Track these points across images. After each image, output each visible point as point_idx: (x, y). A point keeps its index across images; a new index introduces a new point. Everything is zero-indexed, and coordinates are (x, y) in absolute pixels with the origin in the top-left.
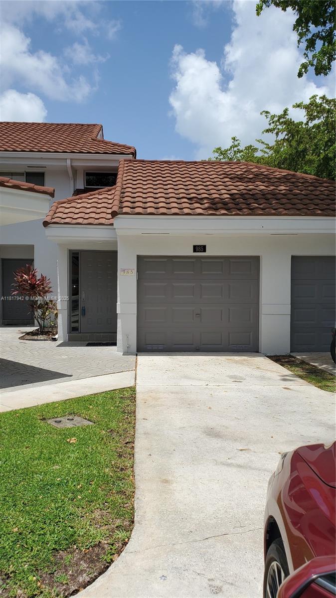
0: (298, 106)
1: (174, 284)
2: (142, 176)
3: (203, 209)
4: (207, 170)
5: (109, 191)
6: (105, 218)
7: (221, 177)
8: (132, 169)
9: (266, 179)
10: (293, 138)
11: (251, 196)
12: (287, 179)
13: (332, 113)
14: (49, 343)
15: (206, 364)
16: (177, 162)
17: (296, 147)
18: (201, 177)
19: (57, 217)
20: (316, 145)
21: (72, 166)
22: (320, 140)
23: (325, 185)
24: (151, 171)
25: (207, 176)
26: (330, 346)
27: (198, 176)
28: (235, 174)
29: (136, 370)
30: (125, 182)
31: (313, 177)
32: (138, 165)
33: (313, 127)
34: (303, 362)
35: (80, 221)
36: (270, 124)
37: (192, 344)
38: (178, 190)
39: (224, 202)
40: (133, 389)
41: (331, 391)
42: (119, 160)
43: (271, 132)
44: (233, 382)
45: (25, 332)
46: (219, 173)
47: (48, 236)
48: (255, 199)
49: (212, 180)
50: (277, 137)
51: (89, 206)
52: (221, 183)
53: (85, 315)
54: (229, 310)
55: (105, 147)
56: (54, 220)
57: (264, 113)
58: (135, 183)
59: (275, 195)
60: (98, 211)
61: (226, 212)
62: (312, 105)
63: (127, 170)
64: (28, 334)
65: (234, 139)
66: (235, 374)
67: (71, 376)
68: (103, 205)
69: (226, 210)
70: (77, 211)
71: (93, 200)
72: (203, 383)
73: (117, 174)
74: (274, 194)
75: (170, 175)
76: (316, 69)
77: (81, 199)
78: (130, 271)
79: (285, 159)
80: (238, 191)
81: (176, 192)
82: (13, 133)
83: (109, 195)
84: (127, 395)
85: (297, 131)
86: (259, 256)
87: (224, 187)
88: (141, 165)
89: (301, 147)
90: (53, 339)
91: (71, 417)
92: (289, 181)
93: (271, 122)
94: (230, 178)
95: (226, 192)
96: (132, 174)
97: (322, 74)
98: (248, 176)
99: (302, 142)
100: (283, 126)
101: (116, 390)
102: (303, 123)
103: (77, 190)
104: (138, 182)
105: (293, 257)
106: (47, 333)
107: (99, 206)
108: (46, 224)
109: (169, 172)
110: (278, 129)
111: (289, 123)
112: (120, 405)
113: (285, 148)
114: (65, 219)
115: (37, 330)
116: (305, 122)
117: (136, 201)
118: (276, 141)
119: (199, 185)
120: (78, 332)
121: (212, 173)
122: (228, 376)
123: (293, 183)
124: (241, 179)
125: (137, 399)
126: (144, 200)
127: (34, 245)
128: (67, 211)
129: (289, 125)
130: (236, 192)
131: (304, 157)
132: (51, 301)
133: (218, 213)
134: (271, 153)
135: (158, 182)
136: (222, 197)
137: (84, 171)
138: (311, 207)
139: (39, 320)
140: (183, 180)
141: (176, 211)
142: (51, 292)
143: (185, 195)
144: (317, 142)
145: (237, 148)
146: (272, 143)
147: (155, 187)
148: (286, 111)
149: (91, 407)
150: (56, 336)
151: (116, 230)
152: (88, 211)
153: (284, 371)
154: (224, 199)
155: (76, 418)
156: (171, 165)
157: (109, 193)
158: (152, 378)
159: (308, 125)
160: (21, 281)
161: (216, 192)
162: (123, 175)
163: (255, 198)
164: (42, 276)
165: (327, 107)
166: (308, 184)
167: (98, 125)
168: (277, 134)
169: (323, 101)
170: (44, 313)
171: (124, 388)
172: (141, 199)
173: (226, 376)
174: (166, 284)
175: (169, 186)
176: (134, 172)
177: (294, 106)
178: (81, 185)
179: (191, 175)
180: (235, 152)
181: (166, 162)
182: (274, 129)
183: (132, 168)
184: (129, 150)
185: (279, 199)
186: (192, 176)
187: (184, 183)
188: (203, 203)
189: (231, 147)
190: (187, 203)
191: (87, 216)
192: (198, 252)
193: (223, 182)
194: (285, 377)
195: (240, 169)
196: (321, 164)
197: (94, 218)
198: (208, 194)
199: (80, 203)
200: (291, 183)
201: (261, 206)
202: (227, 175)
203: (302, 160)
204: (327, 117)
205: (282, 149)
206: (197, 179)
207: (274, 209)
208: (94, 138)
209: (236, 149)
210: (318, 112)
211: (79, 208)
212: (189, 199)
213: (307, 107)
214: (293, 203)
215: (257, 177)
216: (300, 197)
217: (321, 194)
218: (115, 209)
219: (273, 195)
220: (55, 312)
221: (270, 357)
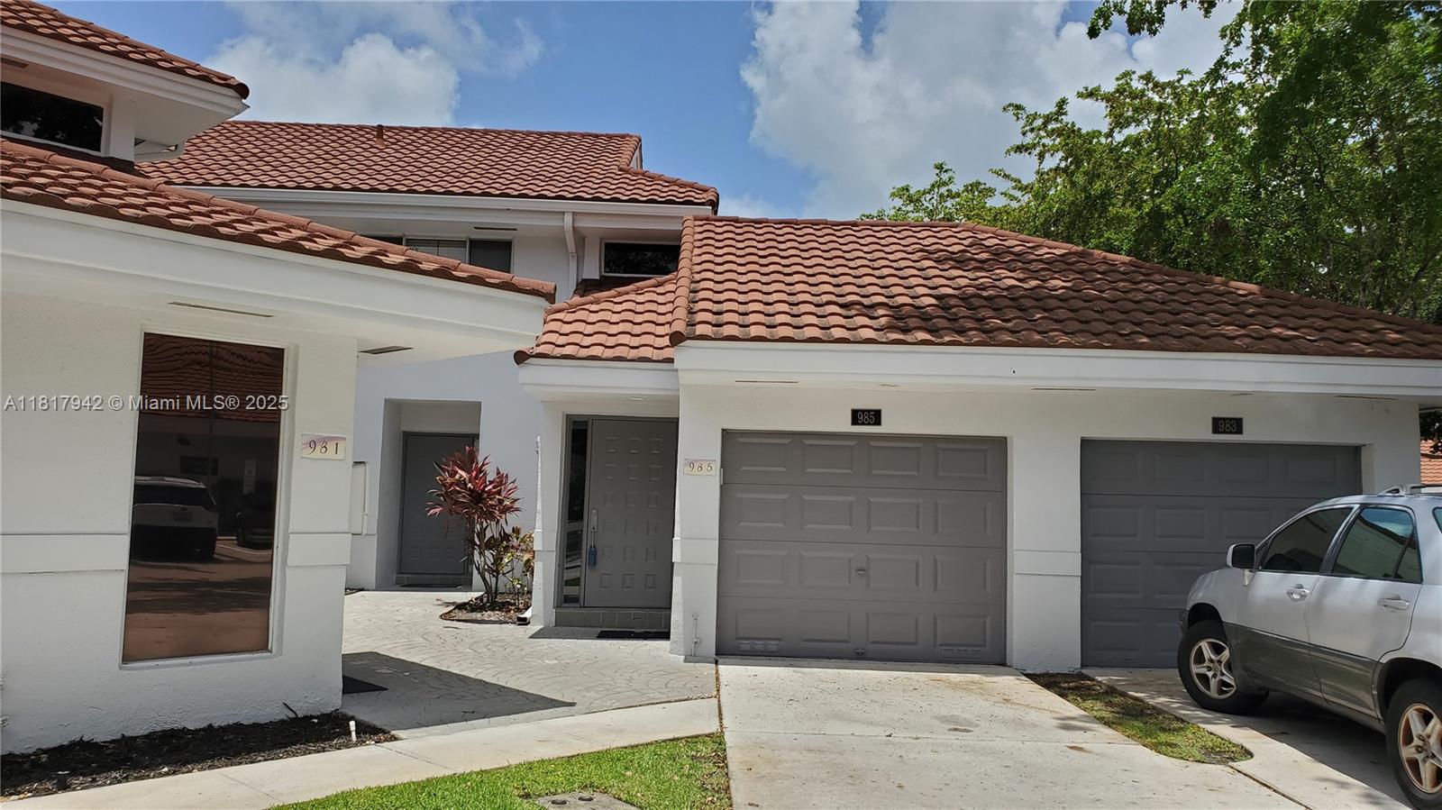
0: (1091, 94)
1: (805, 497)
2: (734, 254)
3: (875, 330)
4: (882, 242)
5: (660, 285)
6: (651, 346)
7: (914, 257)
8: (713, 239)
9: (1019, 260)
10: (1078, 167)
11: (985, 303)
12: (1067, 264)
13: (1167, 113)
14: (511, 629)
15: (883, 688)
16: (814, 223)
17: (1085, 187)
18: (869, 256)
19: (546, 343)
20: (1132, 183)
21: (574, 228)
22: (1142, 172)
23: (1157, 277)
24: (755, 243)
25: (883, 255)
26: (1176, 654)
27: (862, 254)
28: (947, 251)
29: (718, 696)
30: (698, 268)
31: (1127, 259)
32: (725, 228)
33: (1125, 144)
34: (1111, 691)
35: (597, 351)
36: (1024, 134)
37: (846, 642)
38: (816, 285)
39: (923, 313)
40: (717, 739)
41: (1182, 758)
42: (682, 217)
43: (1026, 151)
44: (950, 730)
45: (453, 604)
46: (909, 249)
47: (524, 384)
48: (994, 309)
49: (894, 265)
50: (1041, 163)
51: (615, 318)
52: (915, 272)
53: (595, 564)
54: (935, 560)
55: (649, 188)
56: (539, 350)
57: (1011, 108)
58: (719, 269)
59: (1042, 299)
60: (637, 330)
61: (928, 337)
62: (1121, 94)
63: (701, 240)
64: (461, 607)
65: (940, 167)
66: (955, 712)
67: (572, 704)
68: (647, 316)
69: (930, 331)
70: (590, 329)
71: (625, 306)
72: (881, 732)
73: (679, 247)
74: (1039, 299)
75: (798, 252)
76: (1129, 21)
77: (597, 302)
78: (705, 465)
79: (1060, 213)
80: (954, 289)
81: (814, 290)
82: (443, 153)
83: (658, 294)
84: (704, 750)
85: (1088, 150)
86: (1006, 438)
87: (921, 281)
88: (732, 229)
89: (1098, 186)
90: (519, 619)
91: (586, 794)
92: (1073, 267)
93: (1027, 128)
94: (937, 261)
95: (926, 291)
96: (711, 249)
97: (1145, 33)
98: (976, 256)
99: (1098, 176)
100: (1054, 140)
101: (678, 739)
102: (1100, 133)
103: (585, 281)
104: (727, 267)
105: (1086, 444)
106: (503, 607)
107: (639, 318)
108: (521, 357)
109: (796, 245)
110: (1044, 145)
111: (1070, 133)
112: (691, 772)
113: (1059, 188)
114: (563, 346)
115: (481, 598)
116: (1105, 130)
117: (725, 309)
118: (1038, 172)
119: (865, 275)
120: (577, 605)
121: (894, 248)
122: (937, 718)
123: (1081, 272)
124: (960, 262)
125: (730, 761)
126: (742, 309)
127: (480, 403)
128: (567, 329)
129: (1069, 137)
130: (950, 291)
131: (1105, 209)
132: (516, 531)
133: (908, 338)
134: (1026, 200)
135: (772, 268)
136: (918, 302)
137: (601, 239)
138: (1124, 329)
139: (487, 574)
140: (828, 263)
141: (815, 332)
142: (517, 509)
143: (833, 298)
144: (1135, 176)
145: (946, 188)
146: (1029, 178)
147: (764, 279)
148: (1062, 103)
149: (629, 773)
150: (528, 614)
151: (680, 373)
152: (614, 329)
153: (1068, 708)
154: (924, 308)
155: (597, 796)
156: (800, 229)
157: (660, 290)
158: (759, 716)
159: (1112, 136)
160: (452, 484)
161: (905, 291)
162: (692, 252)
163: (995, 306)
164: (498, 473)
165: (1157, 99)
166: (1117, 276)
167: (631, 137)
168: (1041, 156)
169: (1147, 84)
170: (498, 560)
171: (697, 737)
172: (734, 306)
173: (932, 717)
174: (785, 497)
175: (796, 278)
176: (717, 244)
177: (1080, 95)
178: (593, 271)
179: (844, 252)
180: (941, 196)
181: (788, 223)
182: (1034, 146)
183: (712, 235)
184: (704, 195)
185: (1051, 310)
186: (848, 256)
187: (830, 271)
188: (876, 315)
189: (933, 186)
190: (840, 315)
191: (611, 342)
192: (863, 424)
193: (919, 270)
194: (1072, 722)
195: (957, 241)
196: (1144, 226)
197: (627, 345)
198: (887, 297)
199: (597, 312)
200: (1078, 273)
201: (1009, 325)
202: (927, 253)
203: (1100, 217)
204: (1157, 121)
205: (1052, 192)
206: (859, 262)
207: (1039, 333)
208: (624, 167)
209: (943, 190)
210: (1136, 110)
211: (594, 323)
212: (841, 306)
213: (1108, 98)
214: (1083, 319)
215: (999, 256)
216: (1099, 305)
217: (1149, 300)
218: (679, 326)
219: (1037, 300)
220: (525, 558)
221: (1033, 677)
